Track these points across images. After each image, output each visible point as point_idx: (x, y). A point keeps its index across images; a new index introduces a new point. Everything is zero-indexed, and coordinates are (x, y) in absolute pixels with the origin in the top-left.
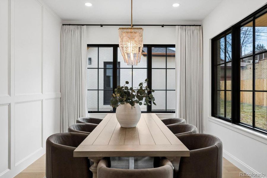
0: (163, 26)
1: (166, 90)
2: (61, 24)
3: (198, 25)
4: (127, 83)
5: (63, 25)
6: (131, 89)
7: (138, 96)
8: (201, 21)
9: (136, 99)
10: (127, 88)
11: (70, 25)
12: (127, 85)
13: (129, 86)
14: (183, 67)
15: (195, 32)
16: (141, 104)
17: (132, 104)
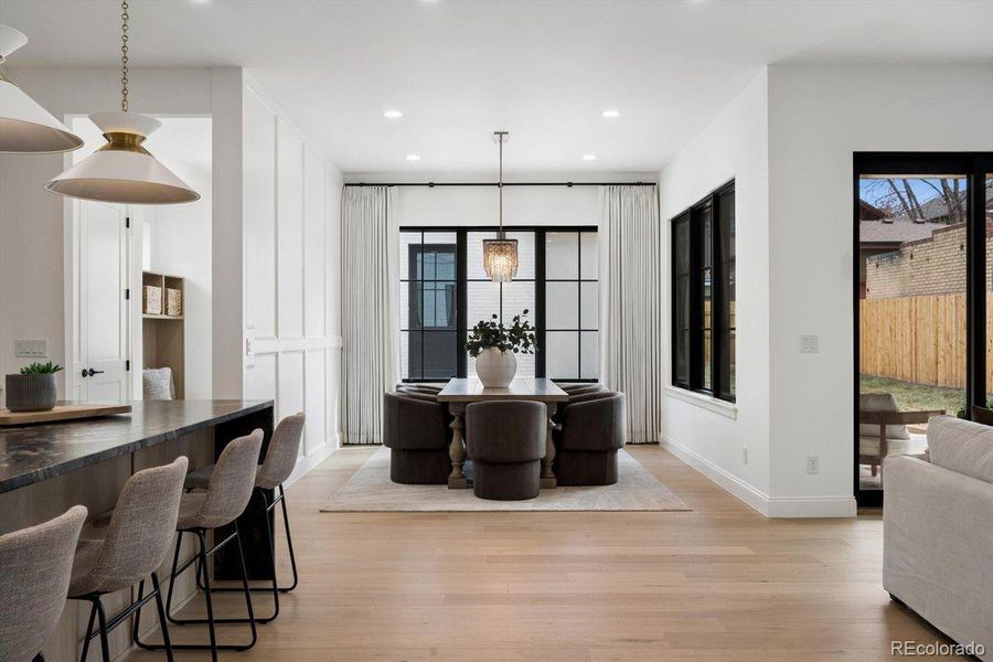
0: (570, 185)
1: (580, 330)
2: (342, 184)
3: (648, 183)
4: (495, 316)
5: (346, 185)
6: (501, 326)
7: (511, 339)
8: (658, 173)
9: (508, 342)
10: (493, 324)
11: (362, 185)
12: (494, 320)
13: (497, 321)
14: (616, 279)
15: (643, 199)
16: (516, 351)
17: (503, 348)
